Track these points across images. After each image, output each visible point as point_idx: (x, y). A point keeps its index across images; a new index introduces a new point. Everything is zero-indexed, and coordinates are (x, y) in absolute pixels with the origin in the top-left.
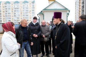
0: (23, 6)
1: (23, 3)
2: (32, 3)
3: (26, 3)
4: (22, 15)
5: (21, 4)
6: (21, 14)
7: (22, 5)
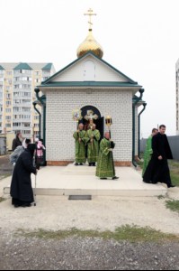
0: (14, 80)
1: (15, 69)
2: (43, 69)
3: (23, 71)
4: (11, 107)
5: (10, 73)
6: (9, 103)
7: (12, 77)
